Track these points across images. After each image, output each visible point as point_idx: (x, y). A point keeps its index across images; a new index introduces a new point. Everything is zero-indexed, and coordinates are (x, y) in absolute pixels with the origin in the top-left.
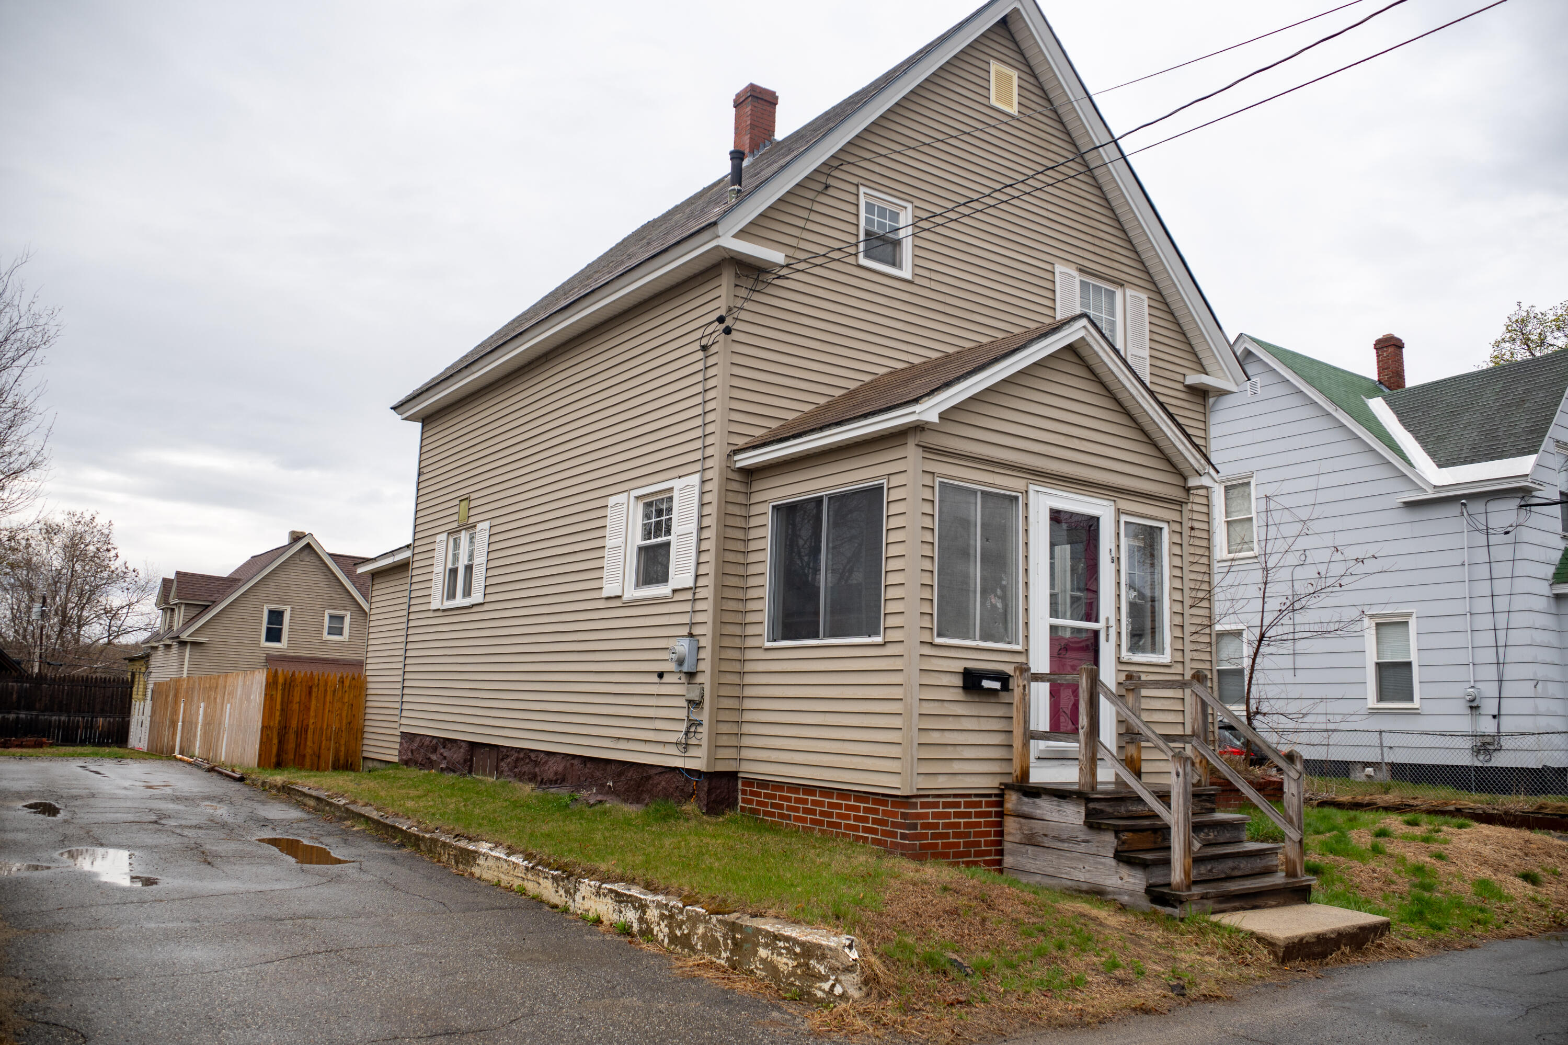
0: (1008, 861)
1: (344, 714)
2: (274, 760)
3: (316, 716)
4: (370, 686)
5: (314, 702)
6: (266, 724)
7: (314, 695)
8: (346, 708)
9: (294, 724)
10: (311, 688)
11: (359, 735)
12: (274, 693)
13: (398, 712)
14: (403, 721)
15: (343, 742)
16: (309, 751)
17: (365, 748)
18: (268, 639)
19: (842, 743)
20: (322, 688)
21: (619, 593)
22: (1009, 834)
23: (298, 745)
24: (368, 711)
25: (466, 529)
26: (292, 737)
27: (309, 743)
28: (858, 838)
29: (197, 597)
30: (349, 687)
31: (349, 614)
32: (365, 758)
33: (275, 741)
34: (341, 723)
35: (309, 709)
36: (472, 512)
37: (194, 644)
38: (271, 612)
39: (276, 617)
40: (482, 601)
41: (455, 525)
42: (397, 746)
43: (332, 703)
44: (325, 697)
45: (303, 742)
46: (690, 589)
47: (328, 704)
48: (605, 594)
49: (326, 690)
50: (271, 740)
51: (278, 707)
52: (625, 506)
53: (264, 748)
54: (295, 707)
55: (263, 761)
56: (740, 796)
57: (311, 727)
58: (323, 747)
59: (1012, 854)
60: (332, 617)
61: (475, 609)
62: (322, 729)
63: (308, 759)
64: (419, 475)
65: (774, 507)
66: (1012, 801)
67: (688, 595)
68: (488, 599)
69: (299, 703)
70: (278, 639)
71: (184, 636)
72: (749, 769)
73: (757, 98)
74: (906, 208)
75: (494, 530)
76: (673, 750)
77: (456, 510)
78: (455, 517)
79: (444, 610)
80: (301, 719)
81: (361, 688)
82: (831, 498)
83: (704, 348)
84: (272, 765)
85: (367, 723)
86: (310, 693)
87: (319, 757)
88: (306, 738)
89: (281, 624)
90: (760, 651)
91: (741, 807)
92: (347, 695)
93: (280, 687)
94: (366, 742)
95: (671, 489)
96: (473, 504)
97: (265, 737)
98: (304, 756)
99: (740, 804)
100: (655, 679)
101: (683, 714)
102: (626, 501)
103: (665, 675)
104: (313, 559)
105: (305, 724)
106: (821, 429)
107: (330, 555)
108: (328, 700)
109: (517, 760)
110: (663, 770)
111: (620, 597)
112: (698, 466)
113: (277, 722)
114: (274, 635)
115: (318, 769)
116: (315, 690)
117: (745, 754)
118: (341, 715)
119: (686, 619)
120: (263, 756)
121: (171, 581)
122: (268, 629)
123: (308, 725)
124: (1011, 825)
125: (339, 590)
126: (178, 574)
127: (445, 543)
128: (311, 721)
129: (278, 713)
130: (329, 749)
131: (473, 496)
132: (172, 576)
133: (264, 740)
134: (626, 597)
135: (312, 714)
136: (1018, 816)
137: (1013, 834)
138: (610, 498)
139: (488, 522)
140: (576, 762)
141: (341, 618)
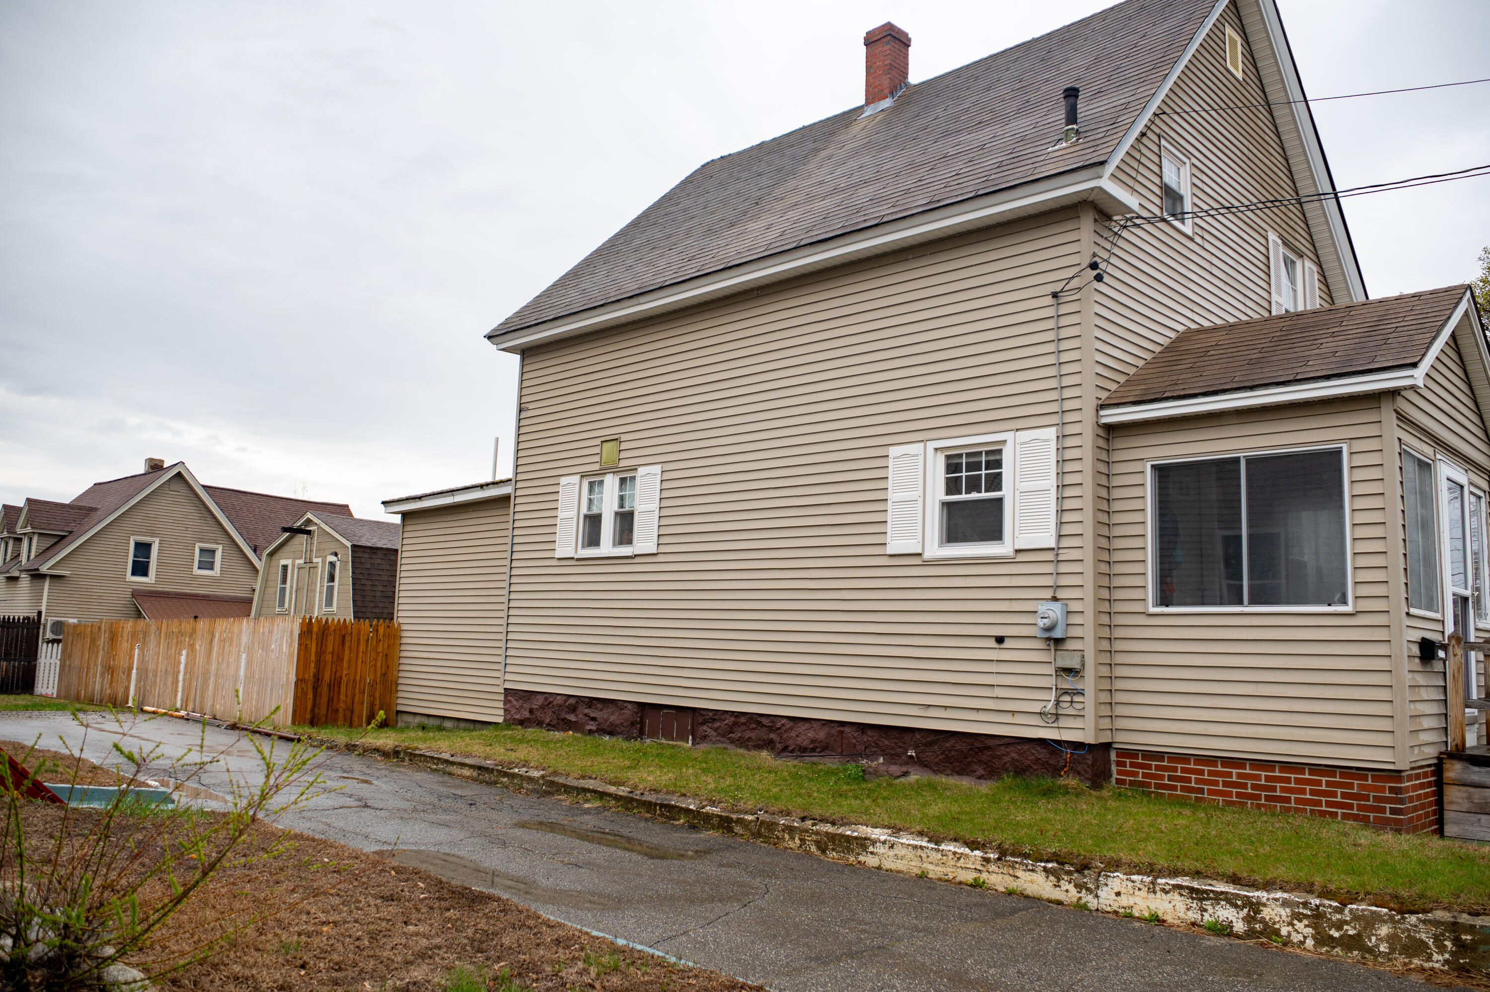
0: (1449, 830)
1: (379, 665)
2: (308, 716)
3: (349, 668)
4: (404, 634)
5: (347, 652)
6: (301, 677)
7: (347, 644)
8: (380, 658)
9: (327, 677)
10: (344, 636)
11: (394, 687)
12: (308, 642)
13: (501, 667)
14: (508, 677)
15: (377, 694)
16: (342, 705)
17: (400, 701)
18: (134, 573)
19: (1289, 714)
20: (355, 637)
21: (920, 551)
22: (1452, 803)
23: (330, 700)
24: (402, 661)
25: (614, 473)
26: (324, 689)
27: (342, 697)
28: (1323, 814)
29: (52, 527)
30: (383, 636)
31: (220, 548)
32: (398, 712)
33: (310, 695)
34: (375, 674)
35: (342, 659)
36: (623, 455)
37: (54, 577)
38: (138, 545)
39: (143, 549)
40: (655, 552)
41: (596, 467)
42: (501, 705)
43: (365, 653)
44: (358, 646)
45: (336, 696)
46: (1053, 549)
47: (361, 654)
48: (890, 550)
49: (359, 639)
50: (306, 694)
51: (313, 658)
52: (921, 458)
53: (299, 703)
54: (329, 658)
55: (297, 718)
56: (1114, 768)
57: (344, 679)
58: (356, 700)
59: (1457, 823)
60: (202, 550)
61: (637, 560)
62: (355, 680)
63: (341, 715)
64: (520, 411)
65: (1152, 466)
66: (1454, 770)
67: (1049, 556)
68: (663, 549)
69: (332, 653)
70: (145, 573)
71: (44, 569)
72: (1124, 739)
73: (895, 38)
74: (1185, 163)
75: (667, 476)
76: (1037, 721)
77: (597, 450)
78: (597, 458)
79: (578, 560)
80: (334, 670)
81: (395, 636)
82: (1250, 461)
83: (1055, 295)
84: (307, 721)
85: (401, 674)
86: (343, 643)
87: (352, 712)
88: (339, 691)
89: (149, 558)
90: (1143, 616)
91: (1117, 779)
92: (381, 643)
93: (314, 637)
94: (400, 694)
95: (1004, 442)
96: (624, 446)
97: (300, 691)
98: (337, 710)
99: (1115, 776)
100: (992, 643)
101: (1050, 682)
102: (922, 452)
103: (1006, 640)
104: (183, 489)
105: (338, 675)
106: (1252, 388)
107: (204, 486)
108: (361, 649)
109: (735, 724)
110: (1014, 741)
111: (920, 555)
112: (1055, 419)
113: (312, 674)
114: (140, 569)
115: (351, 725)
116: (348, 639)
117: (1121, 723)
118: (375, 665)
119: (1048, 581)
120: (298, 713)
121: (19, 510)
122: (134, 562)
123: (341, 677)
124: (1453, 794)
125: (211, 522)
126: (29, 501)
127: (577, 486)
128: (345, 673)
129: (313, 665)
130: (362, 703)
131: (624, 437)
132: (20, 503)
133: (299, 695)
134: (927, 555)
135: (345, 665)
136: (1465, 785)
137: (1457, 803)
138: (891, 448)
139: (659, 466)
140: (847, 729)
141: (213, 552)
